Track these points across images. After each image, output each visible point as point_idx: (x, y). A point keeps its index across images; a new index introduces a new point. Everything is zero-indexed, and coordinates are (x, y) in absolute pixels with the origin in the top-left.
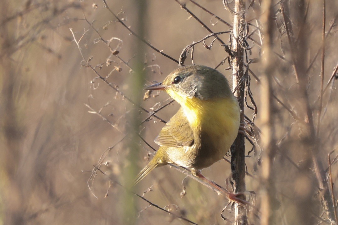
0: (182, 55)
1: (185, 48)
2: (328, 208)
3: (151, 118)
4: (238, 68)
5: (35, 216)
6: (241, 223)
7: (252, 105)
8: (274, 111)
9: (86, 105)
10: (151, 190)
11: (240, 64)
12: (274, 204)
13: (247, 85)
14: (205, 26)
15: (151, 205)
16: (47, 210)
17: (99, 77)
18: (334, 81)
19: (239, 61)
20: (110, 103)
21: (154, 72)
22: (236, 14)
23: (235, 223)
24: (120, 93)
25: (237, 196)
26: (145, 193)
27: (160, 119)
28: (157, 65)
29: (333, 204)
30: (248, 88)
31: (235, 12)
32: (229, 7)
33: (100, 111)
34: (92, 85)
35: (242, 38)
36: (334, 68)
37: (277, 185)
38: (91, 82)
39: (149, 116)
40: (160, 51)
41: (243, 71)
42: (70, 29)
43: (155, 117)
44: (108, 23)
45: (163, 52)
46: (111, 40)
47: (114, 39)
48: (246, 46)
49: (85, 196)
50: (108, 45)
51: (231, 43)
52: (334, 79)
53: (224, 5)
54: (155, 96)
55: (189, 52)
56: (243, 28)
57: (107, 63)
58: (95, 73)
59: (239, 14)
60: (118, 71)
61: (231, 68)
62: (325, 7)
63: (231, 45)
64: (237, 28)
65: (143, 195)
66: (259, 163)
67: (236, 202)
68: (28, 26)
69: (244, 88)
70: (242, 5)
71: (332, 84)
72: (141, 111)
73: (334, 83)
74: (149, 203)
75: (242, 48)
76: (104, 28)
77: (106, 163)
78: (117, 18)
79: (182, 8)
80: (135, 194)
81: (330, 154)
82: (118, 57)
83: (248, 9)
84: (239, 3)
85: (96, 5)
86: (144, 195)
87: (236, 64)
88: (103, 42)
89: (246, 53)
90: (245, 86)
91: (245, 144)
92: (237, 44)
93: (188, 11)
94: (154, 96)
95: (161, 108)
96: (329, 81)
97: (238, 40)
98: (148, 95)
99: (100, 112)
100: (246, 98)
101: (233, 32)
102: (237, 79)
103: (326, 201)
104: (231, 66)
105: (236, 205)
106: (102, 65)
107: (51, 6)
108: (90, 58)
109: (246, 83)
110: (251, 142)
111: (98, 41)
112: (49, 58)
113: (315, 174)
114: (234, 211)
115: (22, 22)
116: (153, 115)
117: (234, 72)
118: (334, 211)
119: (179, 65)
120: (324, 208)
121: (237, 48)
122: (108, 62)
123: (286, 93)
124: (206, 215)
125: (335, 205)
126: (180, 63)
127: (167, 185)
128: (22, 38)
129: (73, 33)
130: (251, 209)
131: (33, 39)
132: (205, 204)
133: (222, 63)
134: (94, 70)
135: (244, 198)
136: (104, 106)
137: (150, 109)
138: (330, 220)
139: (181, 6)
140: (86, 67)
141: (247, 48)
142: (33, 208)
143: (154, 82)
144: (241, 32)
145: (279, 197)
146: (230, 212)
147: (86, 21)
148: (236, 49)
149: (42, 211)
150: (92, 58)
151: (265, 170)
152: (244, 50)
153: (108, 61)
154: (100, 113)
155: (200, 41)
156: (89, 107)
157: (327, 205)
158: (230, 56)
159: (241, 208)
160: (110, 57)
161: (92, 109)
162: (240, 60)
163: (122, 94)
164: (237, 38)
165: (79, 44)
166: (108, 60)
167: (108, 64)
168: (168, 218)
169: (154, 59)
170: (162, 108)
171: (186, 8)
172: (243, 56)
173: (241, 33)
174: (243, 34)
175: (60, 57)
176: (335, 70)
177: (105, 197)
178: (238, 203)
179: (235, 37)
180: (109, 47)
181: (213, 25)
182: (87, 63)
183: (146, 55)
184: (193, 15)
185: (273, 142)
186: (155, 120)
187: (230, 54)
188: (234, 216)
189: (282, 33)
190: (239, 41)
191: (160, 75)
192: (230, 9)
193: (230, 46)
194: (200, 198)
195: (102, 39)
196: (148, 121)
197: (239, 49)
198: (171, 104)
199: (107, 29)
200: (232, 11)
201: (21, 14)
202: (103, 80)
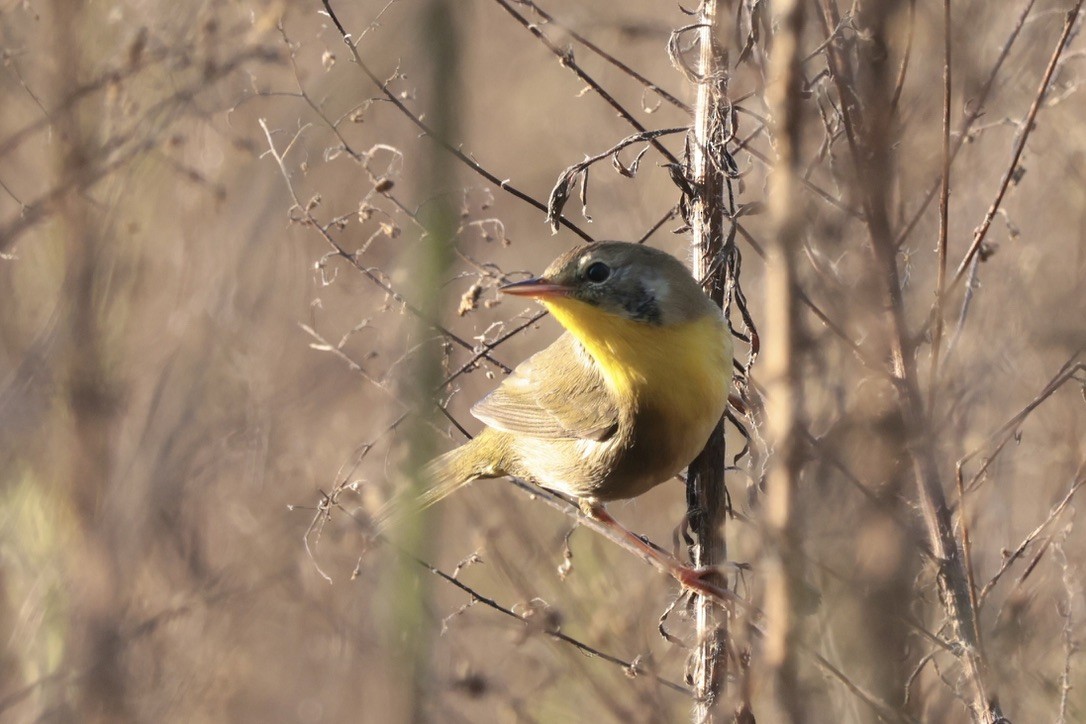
0: (556, 192)
1: (564, 174)
2: (956, 611)
3: (477, 364)
4: (707, 228)
5: (150, 626)
6: (713, 649)
7: (744, 329)
8: (801, 343)
9: (306, 328)
10: (476, 560)
11: (714, 216)
12: (801, 598)
13: (731, 275)
14: (626, 115)
15: (476, 602)
16: (184, 611)
17: (338, 251)
18: (976, 265)
19: (710, 209)
20: (368, 321)
21: (489, 239)
22: (702, 80)
23: (699, 648)
24: (395, 295)
25: (704, 576)
26: (460, 567)
27: (502, 367)
28: (496, 220)
29: (972, 600)
30: (733, 282)
31: (700, 77)
32: (683, 62)
33: (341, 345)
34: (320, 273)
35: (718, 147)
36: (976, 230)
37: (810, 547)
38: (317, 266)
39: (473, 359)
40: (503, 183)
41: (721, 236)
42: (260, 121)
43: (489, 362)
44: (364, 105)
45: (511, 186)
46: (372, 152)
47: (380, 150)
48: (730, 170)
49: (288, 573)
50: (365, 165)
51: (689, 160)
52: (977, 261)
53: (671, 57)
54: (491, 305)
55: (574, 184)
56: (722, 120)
57: (361, 213)
58: (328, 240)
59: (711, 82)
60: (390, 236)
61: (688, 228)
62: (948, 63)
63: (689, 165)
64: (706, 120)
65: (456, 573)
66: (763, 485)
67: (700, 592)
68: (135, 109)
69: (722, 283)
70: (720, 57)
71: (970, 274)
72: (450, 346)
73: (975, 270)
74: (471, 595)
75: (719, 174)
76: (353, 118)
77: (356, 486)
78: (386, 92)
79: (563, 65)
80: (434, 571)
81: (961, 465)
82: (392, 198)
83: (736, 67)
84: (710, 52)
85: (333, 57)
86: (459, 573)
87: (702, 218)
88: (350, 156)
89: (730, 188)
90: (727, 276)
91: (726, 436)
92: (704, 163)
93: (581, 74)
94: (487, 304)
95: (504, 336)
96: (963, 264)
97: (707, 151)
98: (471, 301)
99: (343, 347)
100: (728, 309)
101: (694, 131)
102: (704, 257)
103: (951, 590)
104: (688, 223)
105: (701, 601)
106: (345, 219)
107: (199, 54)
108: (314, 199)
109: (728, 268)
110: (743, 430)
111: (337, 155)
112: (190, 197)
113: (922, 517)
114: (695, 617)
115: (118, 99)
116: (484, 354)
117: (697, 238)
118: (974, 620)
119: (549, 219)
120: (945, 609)
121: (706, 175)
122: (363, 211)
123: (836, 294)
124: (617, 625)
125: (975, 603)
126: (549, 213)
127: (508, 543)
128: (118, 142)
129: (267, 133)
130: (740, 612)
131: (149, 145)
132: (614, 597)
133: (671, 214)
134: (324, 232)
135: (723, 582)
136: (353, 332)
137: (476, 338)
138: (963, 643)
139: (561, 60)
140: (303, 224)
141: (732, 174)
142: (146, 603)
143: (488, 265)
144: (717, 129)
145: (813, 577)
146: (684, 620)
147: (303, 98)
148: (702, 177)
149: (170, 614)
150: (319, 200)
151: (777, 505)
152: (725, 181)
153: (362, 208)
154: (341, 350)
155: (604, 154)
156: (312, 332)
157: (953, 603)
158: (686, 196)
159: (712, 608)
160: (369, 196)
161: (321, 340)
162: (712, 205)
163: (398, 299)
164: (705, 146)
165: (285, 160)
166: (363, 205)
167: (363, 216)
168: (512, 634)
169: (487, 203)
170: (507, 337)
171: (573, 66)
172: (721, 195)
173: (716, 134)
174: (722, 135)
175: (221, 194)
176: (979, 235)
177: (353, 578)
178: (706, 596)
179: (699, 144)
180: (366, 172)
181: (648, 110)
182: (306, 213)
183: (465, 191)
184: (594, 85)
185: (799, 428)
186: (489, 370)
187: (686, 189)
188: (695, 631)
189: (835, 135)
190: (712, 154)
191: (505, 246)
192: (687, 68)
193: (686, 169)
194: (598, 580)
195: (348, 149)
196: (470, 371)
197: (712, 177)
198: (533, 326)
199: (362, 121)
200: (693, 74)
201: (116, 78)
202: (347, 260)
